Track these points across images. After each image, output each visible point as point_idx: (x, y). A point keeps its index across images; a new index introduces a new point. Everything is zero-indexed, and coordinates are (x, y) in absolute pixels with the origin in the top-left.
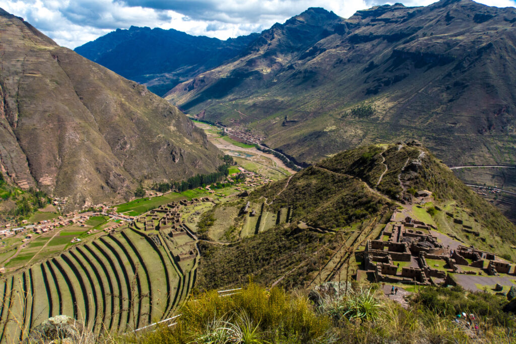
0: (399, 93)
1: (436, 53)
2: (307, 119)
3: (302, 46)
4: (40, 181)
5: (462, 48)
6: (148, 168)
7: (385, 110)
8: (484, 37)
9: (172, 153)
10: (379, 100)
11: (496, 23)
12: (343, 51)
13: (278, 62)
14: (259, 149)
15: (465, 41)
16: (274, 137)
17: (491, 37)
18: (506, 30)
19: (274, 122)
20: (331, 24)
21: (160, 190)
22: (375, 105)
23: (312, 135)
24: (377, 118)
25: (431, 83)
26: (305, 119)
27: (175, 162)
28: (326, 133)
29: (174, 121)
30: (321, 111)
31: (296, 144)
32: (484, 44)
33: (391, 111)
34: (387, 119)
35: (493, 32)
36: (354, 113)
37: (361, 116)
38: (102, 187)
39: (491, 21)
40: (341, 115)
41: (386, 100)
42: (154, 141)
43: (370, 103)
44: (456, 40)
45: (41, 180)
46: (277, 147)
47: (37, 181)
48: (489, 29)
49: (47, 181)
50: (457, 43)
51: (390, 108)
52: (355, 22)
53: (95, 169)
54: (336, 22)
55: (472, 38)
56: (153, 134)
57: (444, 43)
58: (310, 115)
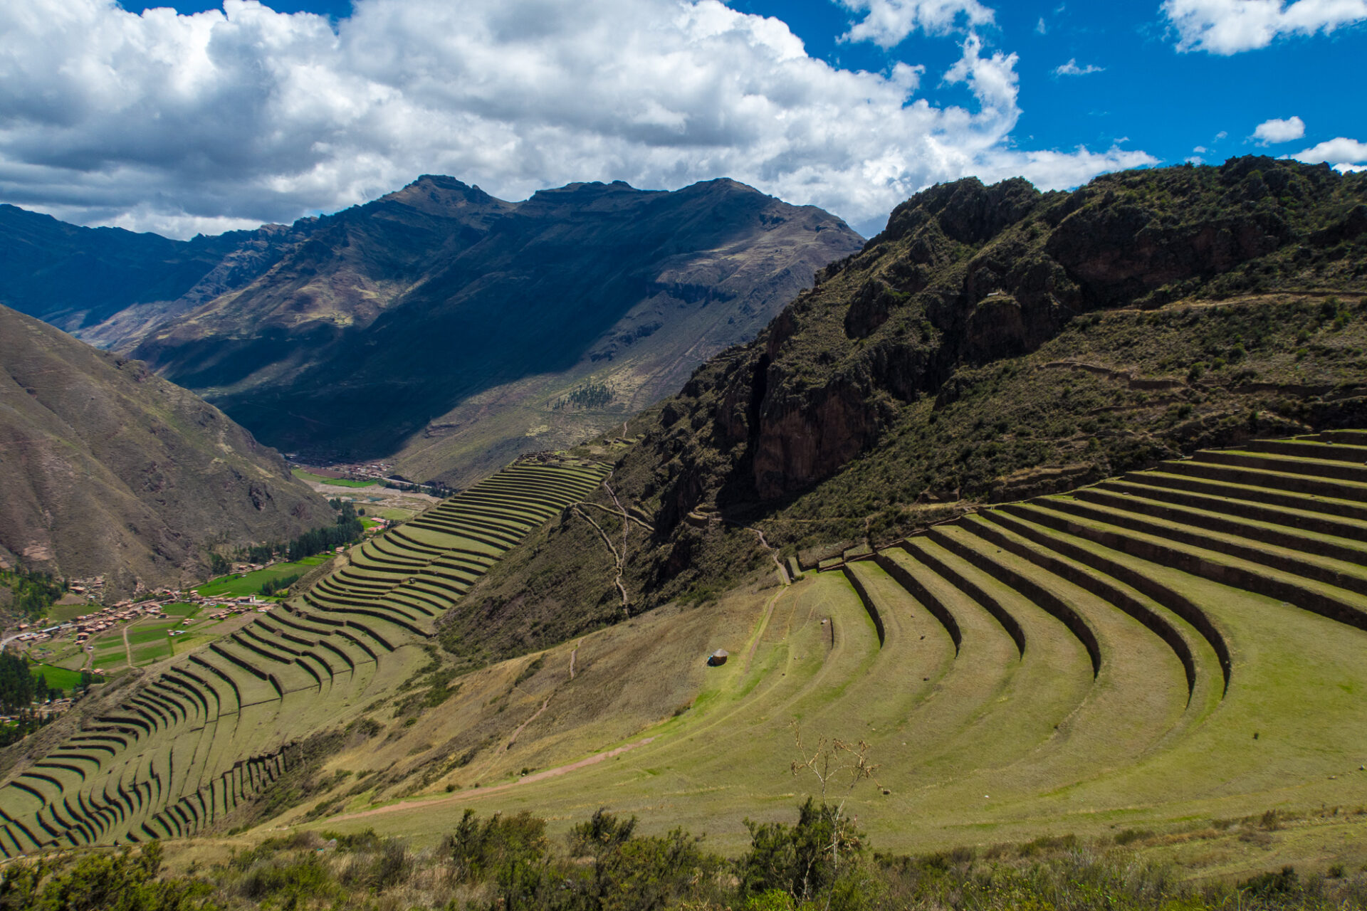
0: (652, 359)
1: (704, 284)
2: (477, 420)
3: (418, 263)
4: (26, 554)
5: (745, 275)
6: (212, 524)
7: (632, 391)
8: (777, 257)
9: (250, 494)
10: (616, 372)
11: (792, 232)
12: (522, 278)
13: (369, 301)
14: (390, 486)
15: (748, 263)
16: (414, 461)
17: (787, 257)
18: (807, 246)
19: (402, 433)
20: (477, 214)
21: (254, 560)
22: (612, 382)
23: (502, 446)
24: (621, 406)
25: (703, 339)
26: (472, 420)
27: (259, 509)
28: (532, 439)
29: (222, 434)
30: (503, 401)
31: (473, 466)
32: (778, 270)
33: (643, 391)
34: (639, 407)
35: (788, 248)
36: (578, 398)
37: (591, 403)
38: (153, 559)
39: (784, 227)
40: (552, 405)
41: (630, 372)
42: (209, 471)
43: (601, 379)
44: (733, 262)
45: (27, 552)
46: (430, 479)
47: (19, 555)
48: (782, 243)
49: (39, 553)
50: (738, 267)
51: (641, 387)
52: (538, 213)
53: (125, 526)
54: (488, 209)
55: (759, 259)
56: (203, 458)
57: (715, 266)
58: (482, 411)
